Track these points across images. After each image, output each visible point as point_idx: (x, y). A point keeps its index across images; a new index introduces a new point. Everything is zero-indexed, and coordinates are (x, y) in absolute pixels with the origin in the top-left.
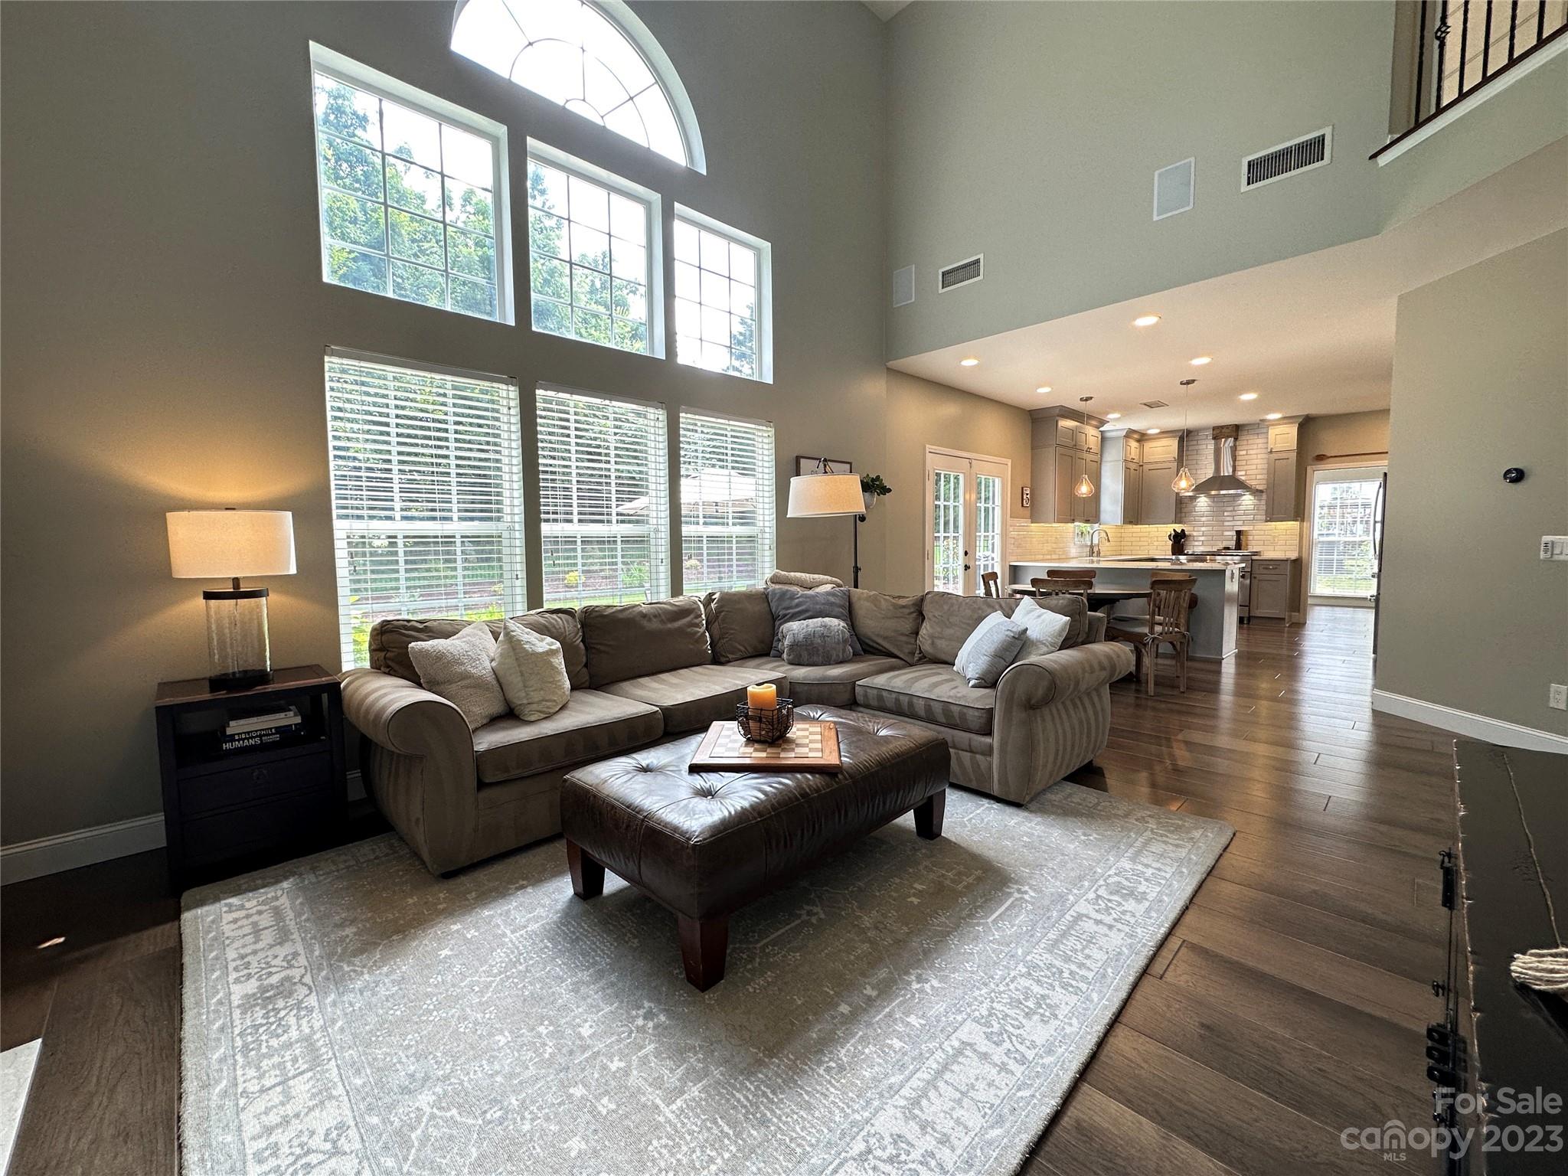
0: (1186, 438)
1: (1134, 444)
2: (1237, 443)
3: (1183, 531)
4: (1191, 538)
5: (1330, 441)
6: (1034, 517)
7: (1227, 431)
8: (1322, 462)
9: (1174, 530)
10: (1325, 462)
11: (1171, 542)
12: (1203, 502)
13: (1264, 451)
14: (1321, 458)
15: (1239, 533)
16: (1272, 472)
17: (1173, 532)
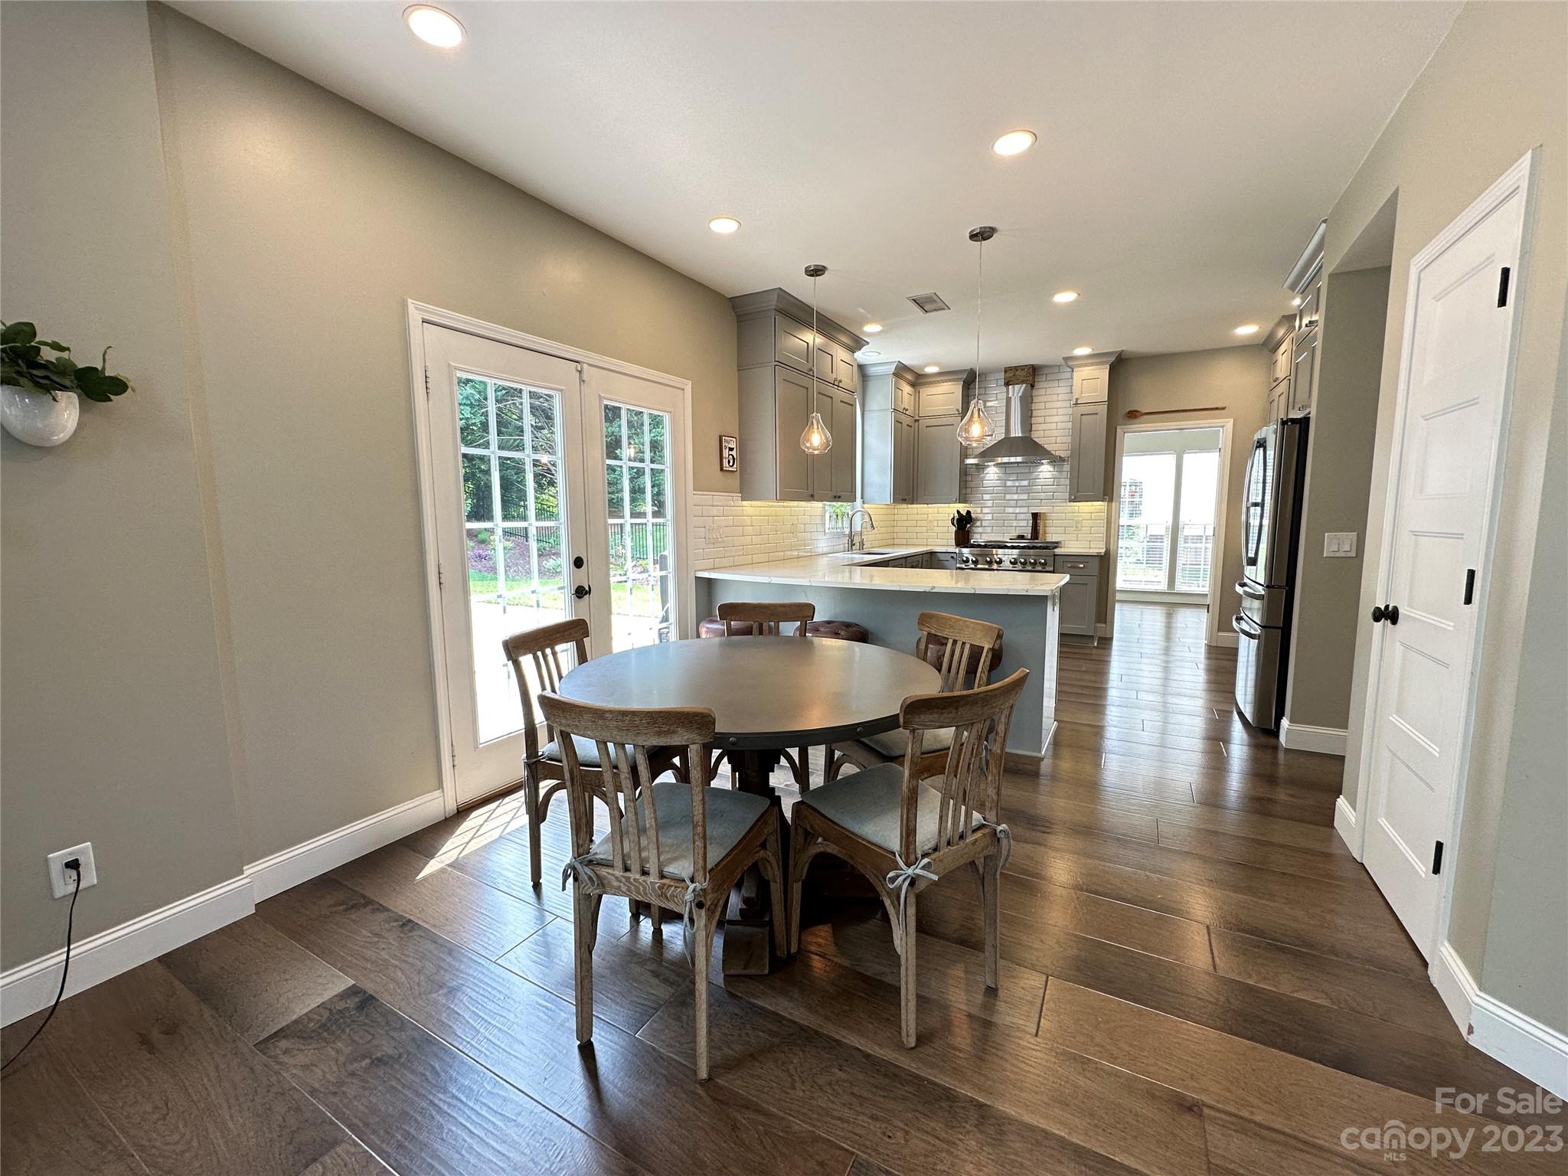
0: (970, 381)
1: (907, 389)
2: (1035, 392)
3: (968, 512)
4: (978, 524)
5: (1146, 393)
6: (747, 492)
7: (1024, 373)
8: (1134, 421)
9: (958, 512)
10: (1138, 420)
11: (954, 529)
12: (992, 473)
13: (1067, 404)
14: (1133, 415)
15: (1035, 516)
16: (1078, 432)
17: (956, 515)
